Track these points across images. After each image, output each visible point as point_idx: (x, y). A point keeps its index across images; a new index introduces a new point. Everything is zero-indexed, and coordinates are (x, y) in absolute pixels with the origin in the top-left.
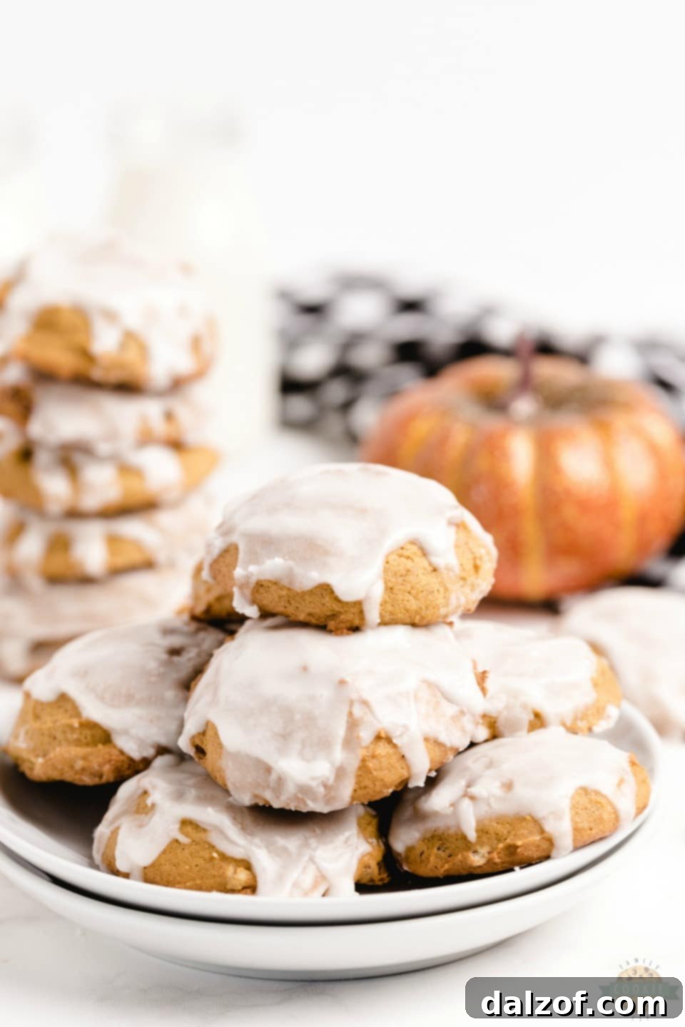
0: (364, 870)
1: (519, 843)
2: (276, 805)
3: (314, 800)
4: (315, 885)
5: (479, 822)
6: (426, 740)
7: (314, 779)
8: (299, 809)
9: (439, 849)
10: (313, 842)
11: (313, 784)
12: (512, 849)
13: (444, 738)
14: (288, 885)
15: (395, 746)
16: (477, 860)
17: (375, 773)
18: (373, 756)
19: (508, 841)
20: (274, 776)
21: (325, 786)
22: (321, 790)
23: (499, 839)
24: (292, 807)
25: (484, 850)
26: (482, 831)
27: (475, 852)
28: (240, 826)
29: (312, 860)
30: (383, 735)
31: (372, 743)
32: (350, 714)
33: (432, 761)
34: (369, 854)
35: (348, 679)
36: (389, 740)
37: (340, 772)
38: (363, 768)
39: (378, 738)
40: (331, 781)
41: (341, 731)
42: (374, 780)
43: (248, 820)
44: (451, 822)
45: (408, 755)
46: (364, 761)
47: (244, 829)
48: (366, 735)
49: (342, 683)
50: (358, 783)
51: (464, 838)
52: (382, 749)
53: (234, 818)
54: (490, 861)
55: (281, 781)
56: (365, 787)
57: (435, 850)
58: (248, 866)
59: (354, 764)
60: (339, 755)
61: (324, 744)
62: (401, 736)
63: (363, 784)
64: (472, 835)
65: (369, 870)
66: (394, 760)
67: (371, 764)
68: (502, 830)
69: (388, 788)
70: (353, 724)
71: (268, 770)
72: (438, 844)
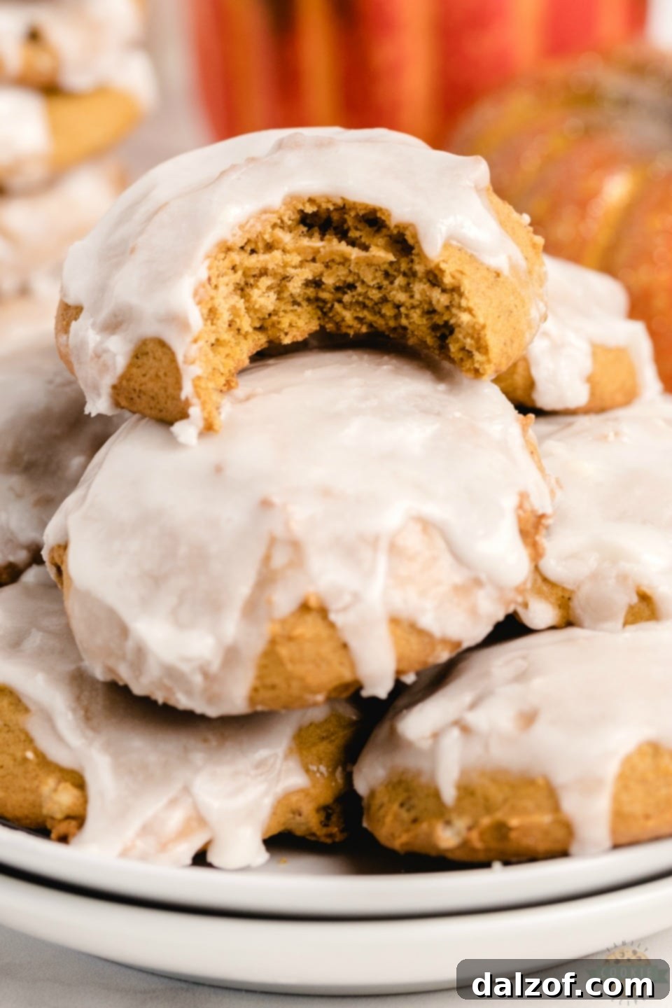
0: (291, 816)
1: (514, 822)
2: (138, 690)
3: (189, 693)
4: (183, 834)
5: (464, 773)
6: (395, 621)
7: (187, 660)
8: (172, 702)
9: (402, 805)
10: (198, 757)
11: (185, 668)
12: (501, 829)
13: (427, 621)
14: (135, 825)
15: (332, 626)
16: (447, 838)
17: (290, 667)
18: (290, 639)
19: (499, 816)
20: (130, 644)
21: (206, 675)
22: (198, 679)
23: (489, 808)
24: (160, 698)
25: (461, 824)
26: (466, 791)
27: (448, 823)
28: (82, 713)
29: (187, 790)
30: (313, 603)
31: (293, 614)
32: (267, 559)
33: (400, 660)
34: (303, 791)
35: (276, 500)
36: (323, 612)
37: (231, 655)
38: (270, 657)
39: (305, 608)
40: (215, 667)
41: (243, 589)
42: (289, 678)
43: (99, 705)
44: (424, 764)
45: (354, 644)
46: (273, 642)
47: (88, 718)
48: (284, 601)
49: (266, 504)
50: (260, 677)
51: (436, 795)
52: (309, 628)
53: (78, 699)
54: (465, 844)
55: (141, 653)
56: (273, 687)
57: (395, 807)
58: (78, 782)
59: (255, 644)
60: (231, 626)
61: (213, 605)
62: (345, 609)
63: (269, 681)
64: (449, 794)
65: (298, 818)
66: (327, 649)
67: (284, 651)
68: (496, 794)
69: (315, 692)
70: (266, 579)
71: (124, 631)
72: (402, 796)
